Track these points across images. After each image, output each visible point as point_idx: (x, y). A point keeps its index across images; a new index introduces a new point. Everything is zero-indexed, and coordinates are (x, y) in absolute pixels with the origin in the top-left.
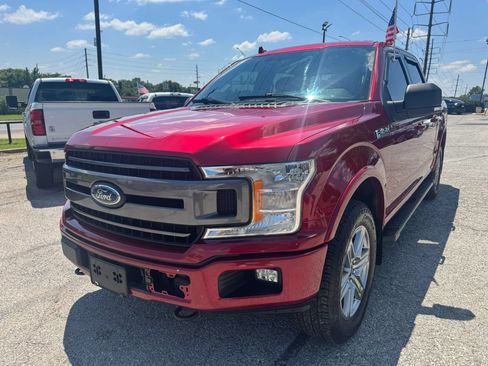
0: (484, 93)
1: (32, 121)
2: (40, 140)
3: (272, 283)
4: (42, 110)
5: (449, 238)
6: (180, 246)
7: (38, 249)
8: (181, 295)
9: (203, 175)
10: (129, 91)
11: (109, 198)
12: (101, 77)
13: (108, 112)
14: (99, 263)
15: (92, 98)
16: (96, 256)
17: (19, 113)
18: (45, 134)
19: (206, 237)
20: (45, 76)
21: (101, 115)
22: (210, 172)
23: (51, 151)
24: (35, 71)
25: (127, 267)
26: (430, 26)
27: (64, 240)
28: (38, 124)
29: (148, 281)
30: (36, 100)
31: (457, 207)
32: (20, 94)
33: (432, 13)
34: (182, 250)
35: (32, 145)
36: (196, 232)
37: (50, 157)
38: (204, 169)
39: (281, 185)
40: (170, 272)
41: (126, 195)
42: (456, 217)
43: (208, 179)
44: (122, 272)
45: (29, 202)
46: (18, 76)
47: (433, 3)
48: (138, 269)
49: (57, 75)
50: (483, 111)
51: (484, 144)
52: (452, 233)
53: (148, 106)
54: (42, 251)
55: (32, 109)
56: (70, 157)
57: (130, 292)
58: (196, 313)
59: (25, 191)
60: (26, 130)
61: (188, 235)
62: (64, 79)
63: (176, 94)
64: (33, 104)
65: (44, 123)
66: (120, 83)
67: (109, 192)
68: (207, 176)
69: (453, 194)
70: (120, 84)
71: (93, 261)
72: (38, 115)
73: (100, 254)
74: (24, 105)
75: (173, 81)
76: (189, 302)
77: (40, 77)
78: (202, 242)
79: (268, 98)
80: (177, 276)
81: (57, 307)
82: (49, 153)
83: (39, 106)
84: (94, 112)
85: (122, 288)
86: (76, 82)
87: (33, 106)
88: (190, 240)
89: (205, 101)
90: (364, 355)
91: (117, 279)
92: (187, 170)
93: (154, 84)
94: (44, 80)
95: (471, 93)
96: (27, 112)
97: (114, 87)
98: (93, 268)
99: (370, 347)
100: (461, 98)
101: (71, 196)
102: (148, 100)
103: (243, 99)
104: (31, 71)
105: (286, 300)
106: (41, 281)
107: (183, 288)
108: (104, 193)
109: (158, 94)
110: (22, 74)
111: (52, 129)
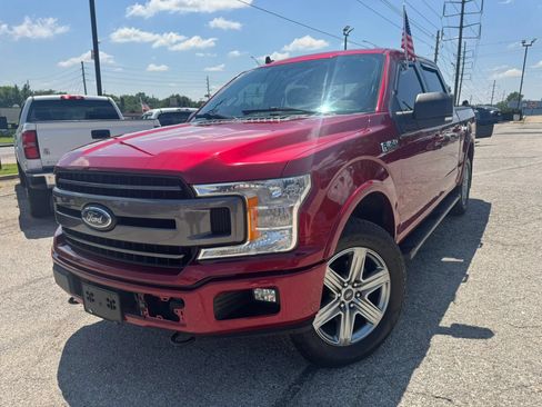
0: (523, 99)
1: (24, 144)
2: (33, 164)
3: (272, 303)
4: (35, 131)
5: (476, 254)
6: (173, 268)
7: (35, 282)
8: (176, 319)
9: (195, 193)
10: (133, 107)
11: (99, 220)
12: (100, 93)
13: (108, 131)
14: (92, 289)
15: (91, 117)
16: (89, 282)
17: (9, 136)
18: (39, 157)
19: (200, 258)
20: (37, 94)
21: (100, 135)
22: (202, 190)
23: (46, 175)
24: (26, 88)
25: (120, 292)
26: (461, 27)
27: (56, 267)
28: (31, 146)
29: (142, 305)
30: (28, 120)
31: (487, 222)
32: (9, 113)
33: (462, 14)
34: (176, 272)
35: (25, 169)
36: (190, 253)
37: (45, 182)
38: (196, 187)
39: (278, 202)
40: (164, 295)
41: (118, 217)
42: (485, 232)
43: (200, 198)
44: (115, 297)
45: (23, 233)
46: (7, 94)
47: (463, 3)
48: (131, 293)
49: (50, 92)
50: (521, 119)
51: (520, 154)
52: (479, 250)
53: (151, 123)
54: (39, 284)
55: (24, 130)
56: (60, 180)
57: (124, 319)
58: (192, 338)
59: (17, 222)
60: (17, 154)
61: (181, 256)
62: (59, 96)
63: (184, 109)
64: (25, 125)
65: (37, 146)
66: (122, 99)
67: (99, 215)
68: (199, 194)
69: (483, 209)
70: (123, 101)
71: (85, 288)
72: (31, 137)
73: (92, 279)
74: (15, 127)
75: (181, 95)
76: (184, 325)
77: (31, 94)
78: (196, 263)
79: (273, 112)
80: (172, 299)
81: (57, 341)
82: (44, 177)
83: (32, 126)
84: (93, 132)
85: (116, 314)
86: (73, 99)
87: (25, 127)
88: (184, 262)
89: (208, 117)
90: (382, 376)
91: (111, 305)
92: (178, 189)
93: (161, 99)
94: (36, 97)
95: (509, 99)
96: (19, 134)
97: (114, 103)
98: (86, 295)
99: (388, 367)
100: (498, 105)
101: (62, 220)
102: (152, 117)
103: (246, 113)
104: (21, 89)
105: (284, 320)
106: (39, 315)
107: (178, 312)
108: (95, 216)
109: (163, 110)
110: (11, 92)
111: (47, 152)
